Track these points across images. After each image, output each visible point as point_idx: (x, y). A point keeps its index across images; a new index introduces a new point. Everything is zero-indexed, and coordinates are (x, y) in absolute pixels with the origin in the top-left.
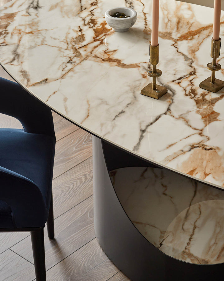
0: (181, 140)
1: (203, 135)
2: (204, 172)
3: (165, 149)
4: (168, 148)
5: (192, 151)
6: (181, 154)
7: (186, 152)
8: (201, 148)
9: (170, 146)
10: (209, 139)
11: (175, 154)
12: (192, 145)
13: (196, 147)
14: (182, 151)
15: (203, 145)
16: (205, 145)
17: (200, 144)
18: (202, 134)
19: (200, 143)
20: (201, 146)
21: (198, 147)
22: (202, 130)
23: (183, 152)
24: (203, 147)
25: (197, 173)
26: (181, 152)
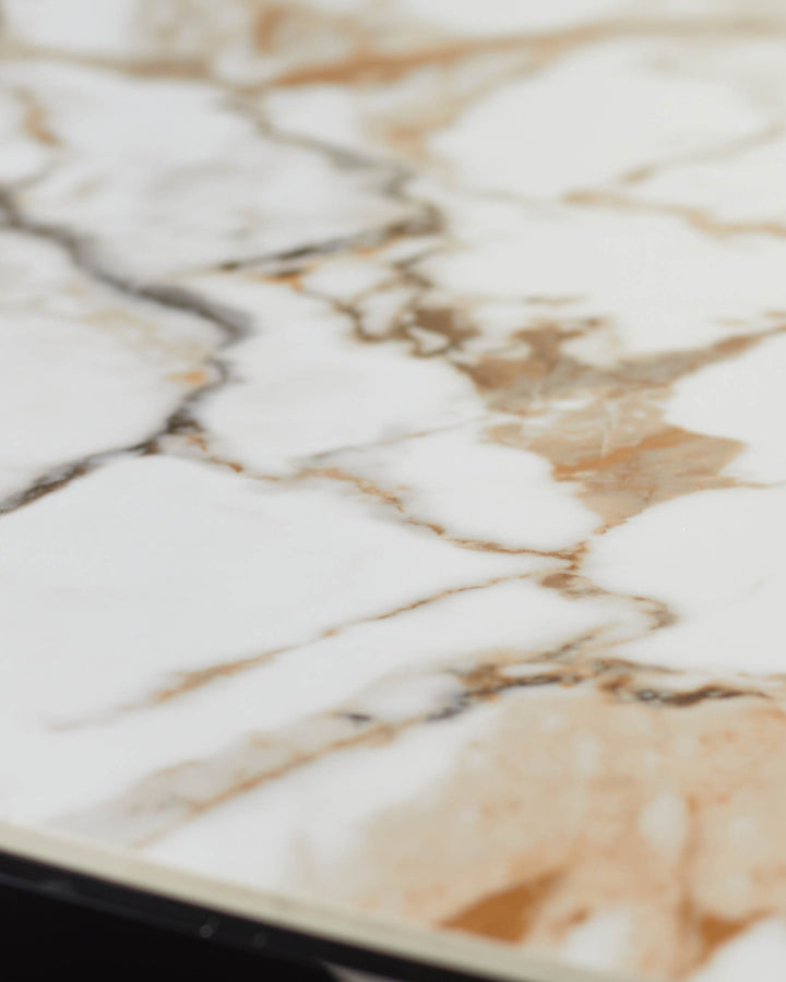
0: (330, 633)
1: (594, 592)
2: (672, 897)
3: (127, 708)
4: (165, 696)
5: (483, 718)
6: (341, 745)
7: (410, 722)
8: (587, 692)
9: (199, 679)
10: (663, 618)
11: (260, 742)
12: (469, 665)
13: (522, 682)
14: (358, 718)
15: (606, 665)
16: (630, 665)
17: (573, 653)
18: (577, 584)
19: (567, 647)
20: (583, 671)
21: (553, 679)
22: (573, 556)
23: (365, 727)
24: (609, 676)
25: (580, 917)
26: (348, 730)
